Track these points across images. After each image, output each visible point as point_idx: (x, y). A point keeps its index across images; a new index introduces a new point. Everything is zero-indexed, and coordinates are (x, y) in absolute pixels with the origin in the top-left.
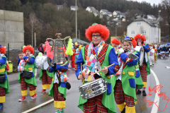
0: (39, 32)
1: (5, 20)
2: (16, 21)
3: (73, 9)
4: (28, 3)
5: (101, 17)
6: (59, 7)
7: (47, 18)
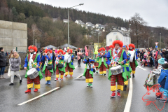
0: (39, 39)
1: (13, 29)
2: (22, 30)
3: (65, 21)
4: (31, 16)
5: (87, 28)
6: (54, 20)
7: (45, 28)
